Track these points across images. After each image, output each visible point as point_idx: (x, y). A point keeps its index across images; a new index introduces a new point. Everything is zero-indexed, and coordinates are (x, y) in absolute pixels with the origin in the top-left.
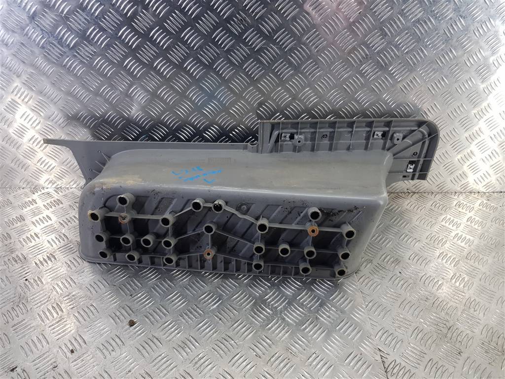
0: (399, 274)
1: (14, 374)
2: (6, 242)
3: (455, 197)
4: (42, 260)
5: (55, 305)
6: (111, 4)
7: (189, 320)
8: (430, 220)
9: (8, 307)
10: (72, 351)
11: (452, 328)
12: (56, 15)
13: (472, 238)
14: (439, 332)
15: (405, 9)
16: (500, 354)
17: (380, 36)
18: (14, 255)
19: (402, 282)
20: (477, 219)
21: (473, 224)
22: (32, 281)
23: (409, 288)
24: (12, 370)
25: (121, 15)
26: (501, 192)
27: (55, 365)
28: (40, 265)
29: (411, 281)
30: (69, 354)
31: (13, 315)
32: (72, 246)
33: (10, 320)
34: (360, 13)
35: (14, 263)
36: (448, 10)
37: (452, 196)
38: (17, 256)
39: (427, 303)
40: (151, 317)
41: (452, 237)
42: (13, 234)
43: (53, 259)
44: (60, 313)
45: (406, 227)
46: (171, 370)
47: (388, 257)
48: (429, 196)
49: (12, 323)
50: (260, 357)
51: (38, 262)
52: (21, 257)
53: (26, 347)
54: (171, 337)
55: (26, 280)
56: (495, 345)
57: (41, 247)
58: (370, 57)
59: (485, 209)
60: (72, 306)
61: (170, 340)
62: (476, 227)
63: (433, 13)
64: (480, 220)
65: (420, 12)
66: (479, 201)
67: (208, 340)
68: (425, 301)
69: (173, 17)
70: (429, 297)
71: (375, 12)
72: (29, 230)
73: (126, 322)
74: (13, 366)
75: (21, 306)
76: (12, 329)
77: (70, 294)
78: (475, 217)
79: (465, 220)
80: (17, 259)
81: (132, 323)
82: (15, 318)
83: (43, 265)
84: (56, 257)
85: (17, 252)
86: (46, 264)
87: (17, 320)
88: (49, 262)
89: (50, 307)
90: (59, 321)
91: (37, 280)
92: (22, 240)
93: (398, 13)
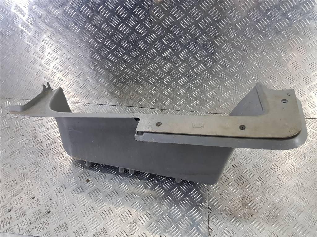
0: (232, 167)
1: (33, 200)
2: (33, 132)
4: (49, 143)
5: (53, 168)
6: (80, 11)
7: (116, 182)
9: (33, 167)
10: (59, 192)
11: (252, 201)
12: (52, 17)
14: (244, 202)
15: (250, 14)
16: (274, 218)
17: (234, 29)
18: (36, 140)
19: (232, 172)
22: (44, 154)
23: (235, 176)
24: (33, 198)
25: (85, 17)
26: (314, 119)
27: (51, 198)
29: (237, 172)
30: (58, 193)
31: (34, 171)
33: (33, 174)
34: (221, 16)
35: (36, 144)
36: (278, 15)
38: (38, 140)
39: (243, 186)
40: (97, 178)
42: (37, 128)
43: (54, 143)
44: (56, 172)
46: (103, 206)
49: (34, 176)
50: (146, 205)
51: (47, 145)
52: (40, 141)
53: (39, 188)
54: (105, 190)
55: (41, 154)
56: (273, 213)
57: (49, 136)
58: (228, 41)
60: (61, 169)
61: (105, 191)
63: (268, 16)
65: (259, 16)
67: (123, 193)
69: (113, 18)
70: (245, 182)
71: (231, 16)
72: (44, 126)
73: (85, 180)
74: (33, 196)
75: (38, 167)
76: (33, 179)
77: (61, 163)
80: (38, 142)
81: (88, 181)
82: (35, 173)
83: (50, 146)
84: (56, 142)
85: (38, 138)
86: (51, 146)
87: (36, 174)
88: (53, 145)
89: (51, 169)
90: (55, 177)
91: (46, 154)
92: (40, 131)
93: (245, 17)
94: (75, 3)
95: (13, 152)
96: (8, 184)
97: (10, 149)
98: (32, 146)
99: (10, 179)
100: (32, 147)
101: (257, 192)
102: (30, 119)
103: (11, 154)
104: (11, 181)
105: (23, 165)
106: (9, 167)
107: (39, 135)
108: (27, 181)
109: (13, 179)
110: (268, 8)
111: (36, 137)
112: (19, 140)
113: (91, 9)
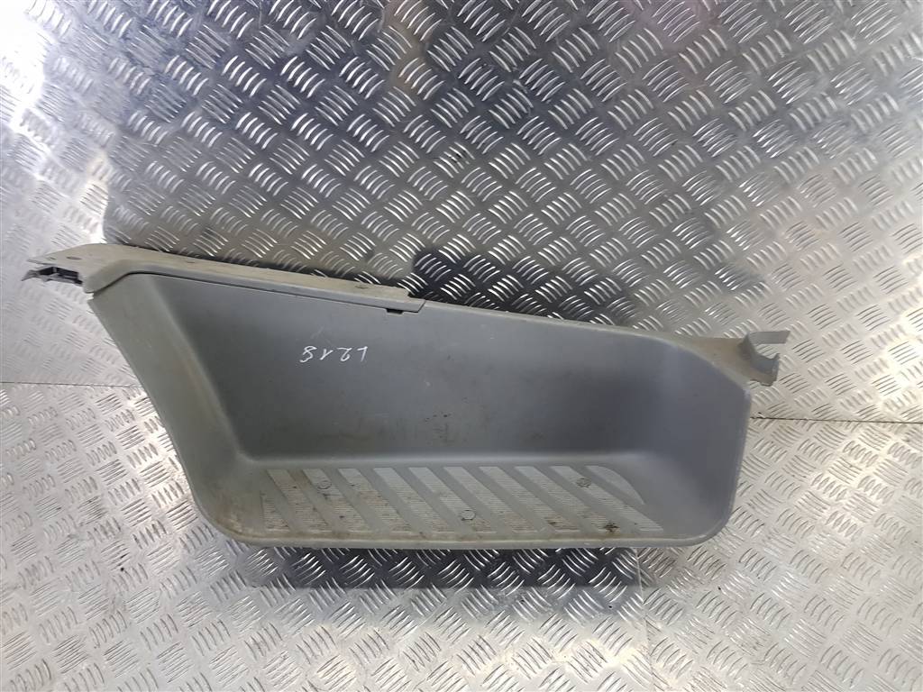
0: (717, 592)
2: (90, 496)
3: (846, 432)
4: (145, 532)
5: (166, 619)
6: (233, 129)
7: (366, 660)
8: (792, 480)
9: (98, 618)
12: (144, 146)
13: (860, 523)
15: (759, 137)
17: (711, 179)
18: (102, 521)
19: (720, 608)
20: (879, 481)
21: (868, 493)
22: (131, 572)
23: (729, 621)
28: (141, 541)
29: (735, 607)
31: (106, 633)
32: (189, 508)
33: (102, 641)
34: (673, 144)
35: (104, 536)
37: (842, 430)
38: (108, 523)
39: (755, 652)
41: (824, 518)
42: (101, 482)
43: (161, 532)
44: (173, 632)
45: (745, 494)
47: (704, 556)
48: (799, 427)
49: (105, 648)
51: (139, 537)
52: (113, 524)
55: (122, 569)
57: (142, 507)
58: (692, 214)
59: (897, 459)
62: (873, 499)
63: (814, 143)
64: (885, 484)
65: (789, 143)
66: (890, 443)
68: (754, 648)
70: (761, 641)
71: (703, 142)
72: (123, 474)
75: (116, 617)
76: (105, 658)
78: (876, 477)
79: (855, 482)
80: (107, 529)
82: (109, 639)
83: (147, 543)
84: (166, 527)
85: (107, 516)
86: (150, 541)
87: (112, 642)
88: (156, 537)
89: (157, 621)
90: (172, 648)
91: (139, 571)
92: (113, 491)
93: (746, 145)
94: (217, 105)
95: (30, 568)
96: (22, 682)
97: (20, 557)
98: (88, 544)
99: (29, 664)
100: (90, 549)
101: (801, 673)
102: (75, 450)
103: (25, 573)
104: (32, 669)
105: (66, 611)
106: (22, 618)
107: (108, 506)
108: (83, 666)
109: (39, 664)
110: (815, 119)
111: (100, 513)
112: (46, 526)
113: (268, 123)
